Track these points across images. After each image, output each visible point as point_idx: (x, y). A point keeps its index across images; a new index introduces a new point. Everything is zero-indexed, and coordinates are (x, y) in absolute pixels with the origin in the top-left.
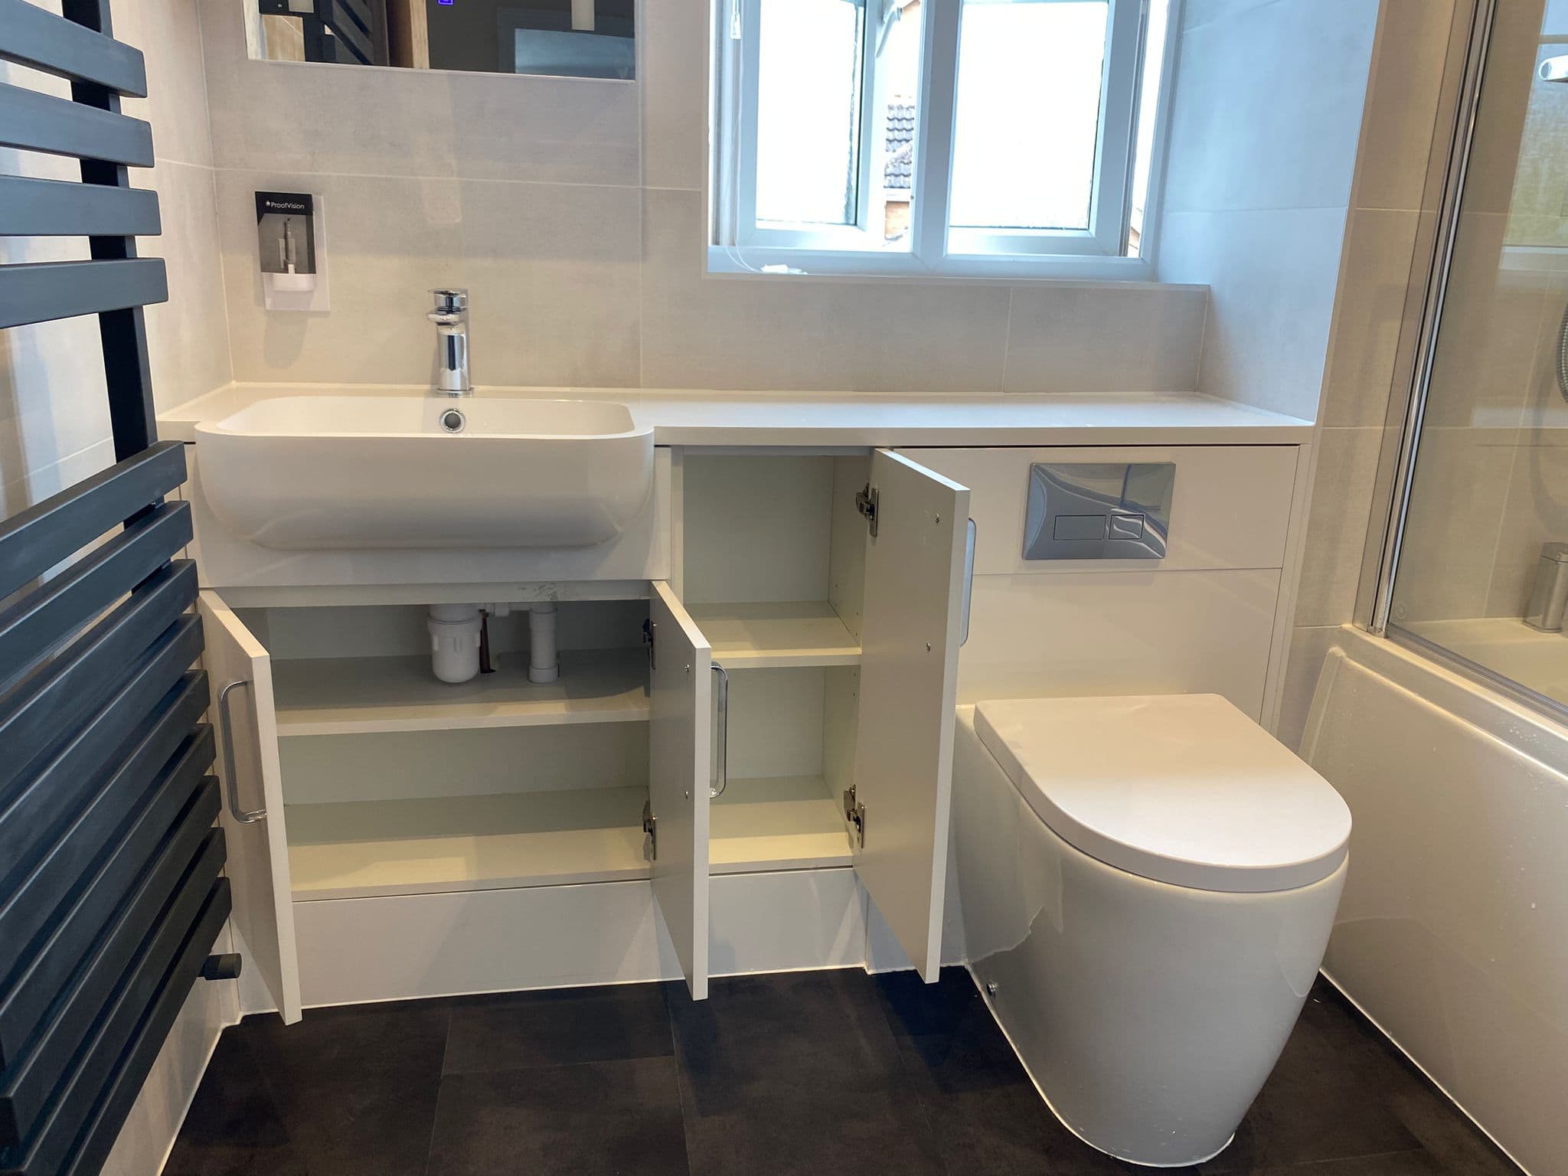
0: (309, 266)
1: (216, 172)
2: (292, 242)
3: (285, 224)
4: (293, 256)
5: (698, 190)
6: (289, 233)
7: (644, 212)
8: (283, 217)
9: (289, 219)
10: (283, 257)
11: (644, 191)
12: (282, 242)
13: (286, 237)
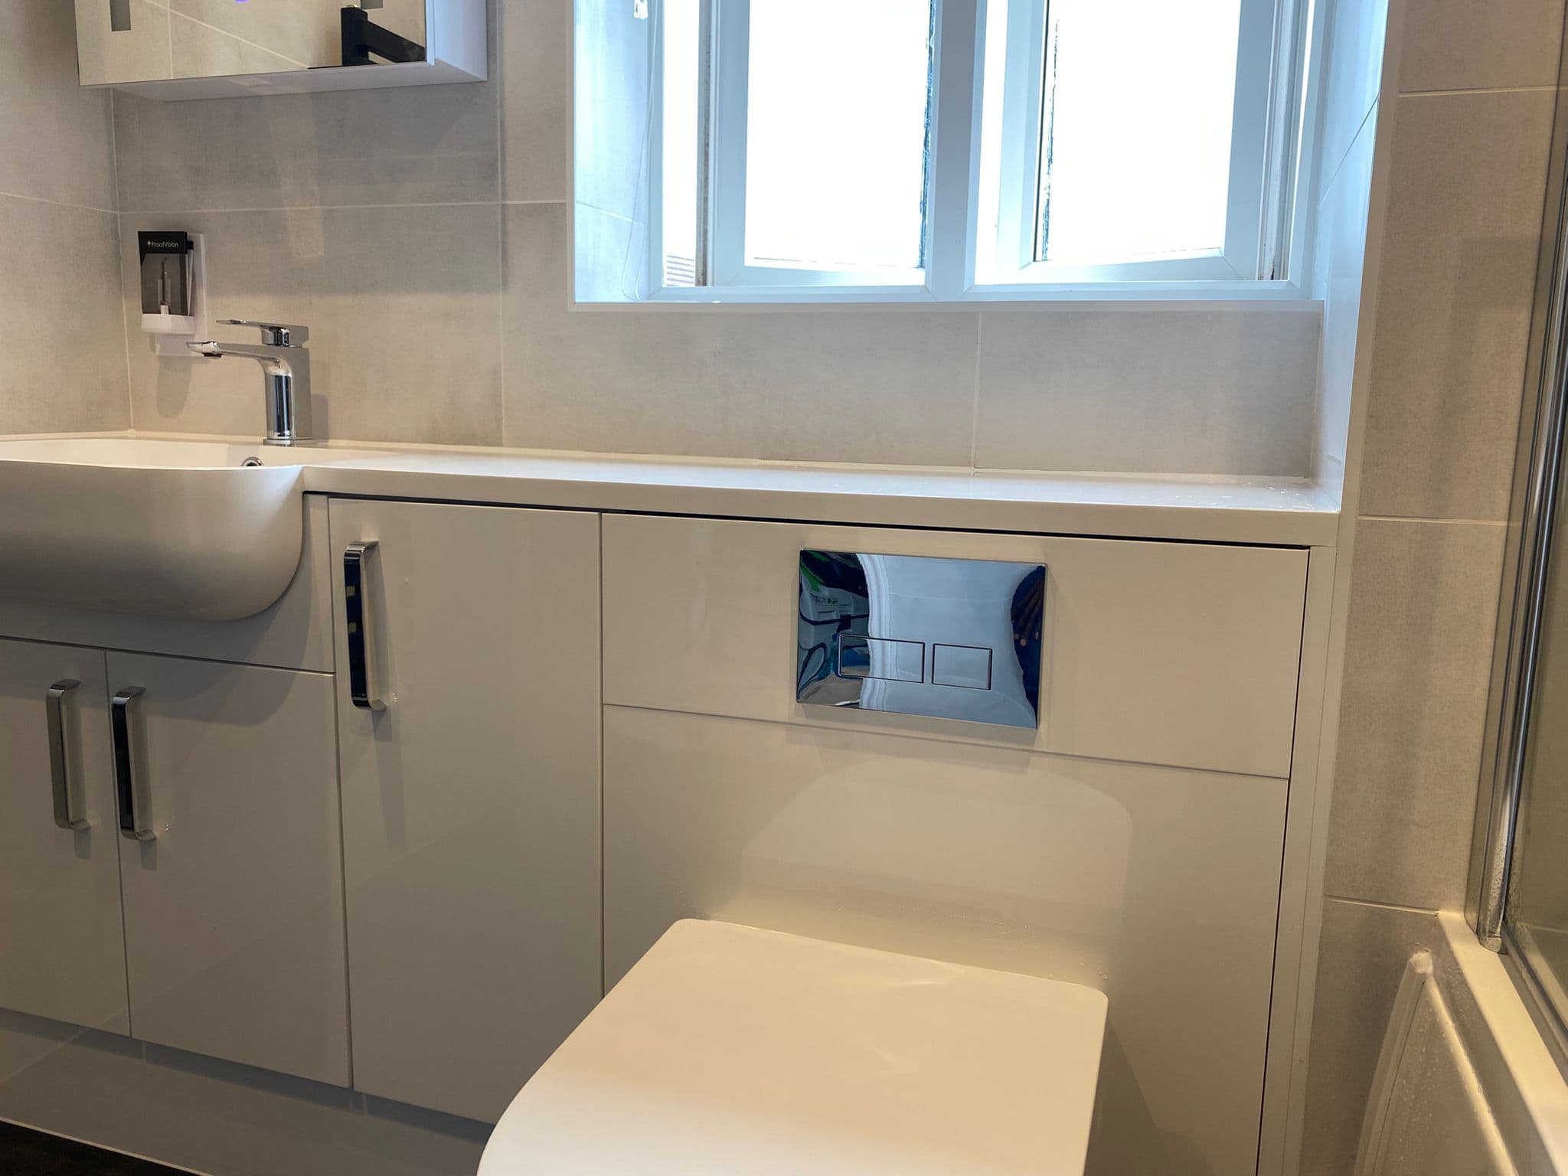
0: (182, 307)
1: (121, 216)
2: (168, 282)
3: (163, 264)
4: (168, 299)
5: (563, 201)
6: (166, 273)
7: (504, 232)
8: (160, 256)
9: (166, 259)
10: (160, 299)
11: (503, 206)
12: (160, 282)
13: (163, 278)
